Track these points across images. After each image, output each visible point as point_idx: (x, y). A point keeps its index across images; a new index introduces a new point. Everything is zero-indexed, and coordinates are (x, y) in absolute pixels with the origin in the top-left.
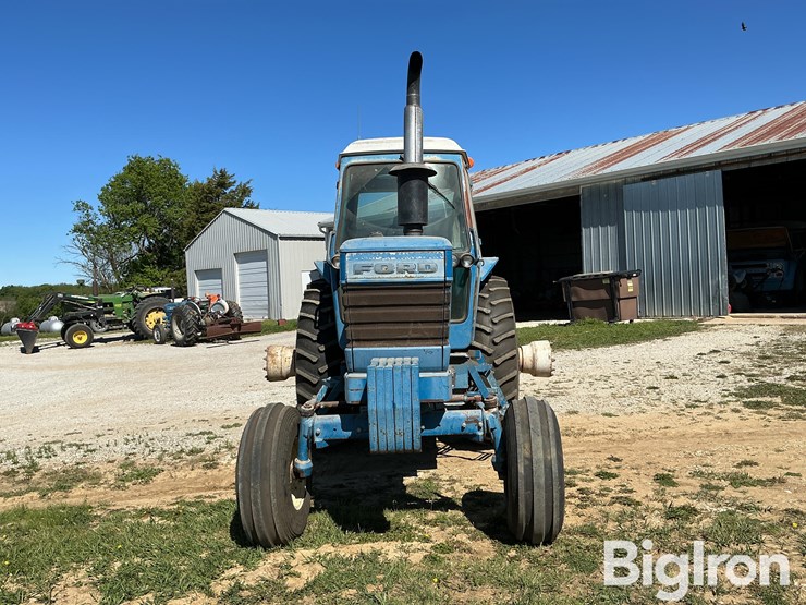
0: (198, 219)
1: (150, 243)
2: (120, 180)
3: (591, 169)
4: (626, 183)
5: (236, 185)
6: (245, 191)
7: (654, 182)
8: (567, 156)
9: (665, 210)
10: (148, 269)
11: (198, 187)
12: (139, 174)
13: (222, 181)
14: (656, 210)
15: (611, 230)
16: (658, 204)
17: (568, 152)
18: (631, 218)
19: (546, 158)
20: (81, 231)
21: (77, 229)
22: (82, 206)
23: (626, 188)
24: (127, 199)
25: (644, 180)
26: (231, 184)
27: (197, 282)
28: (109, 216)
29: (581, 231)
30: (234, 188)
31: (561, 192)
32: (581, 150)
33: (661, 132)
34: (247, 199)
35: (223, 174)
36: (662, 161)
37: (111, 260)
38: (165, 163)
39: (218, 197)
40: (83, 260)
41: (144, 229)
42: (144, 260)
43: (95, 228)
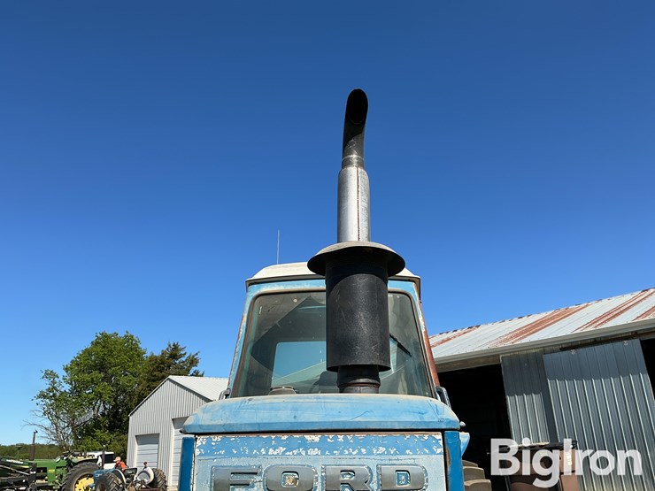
0: (148, 386)
1: (105, 409)
2: (87, 352)
3: (507, 340)
4: (545, 352)
5: (186, 356)
6: (193, 361)
7: (573, 352)
8: (478, 330)
9: (589, 378)
10: (98, 433)
11: (152, 359)
12: (104, 347)
13: (174, 353)
14: (580, 378)
15: (536, 398)
16: (580, 373)
17: (478, 326)
18: (555, 387)
19: (459, 331)
20: (45, 397)
21: (43, 396)
22: (50, 375)
23: (547, 358)
24: (91, 368)
25: (563, 349)
26: (181, 356)
27: (137, 446)
28: (71, 384)
29: (505, 400)
30: (183, 359)
31: (482, 361)
32: (490, 325)
33: (562, 309)
34: (194, 369)
35: (176, 347)
36: (578, 331)
37: (71, 424)
38: (129, 338)
39: (169, 367)
40: (47, 423)
41: (99, 396)
42: (97, 423)
43: (58, 394)
